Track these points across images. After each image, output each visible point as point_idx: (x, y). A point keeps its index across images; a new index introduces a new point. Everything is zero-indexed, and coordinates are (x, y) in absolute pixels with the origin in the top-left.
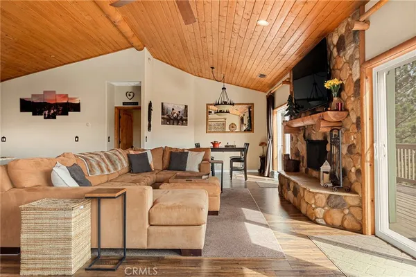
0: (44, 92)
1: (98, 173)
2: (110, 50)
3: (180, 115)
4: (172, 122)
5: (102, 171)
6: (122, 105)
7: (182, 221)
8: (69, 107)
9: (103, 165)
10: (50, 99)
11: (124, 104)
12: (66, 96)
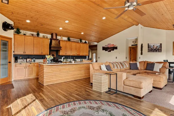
0: (108, 44)
1: (116, 68)
2: (126, 28)
3: (158, 48)
4: (153, 51)
5: (118, 67)
6: (131, 46)
7: (134, 86)
8: (115, 48)
9: (118, 66)
10: (110, 46)
11: (132, 45)
12: (113, 45)
